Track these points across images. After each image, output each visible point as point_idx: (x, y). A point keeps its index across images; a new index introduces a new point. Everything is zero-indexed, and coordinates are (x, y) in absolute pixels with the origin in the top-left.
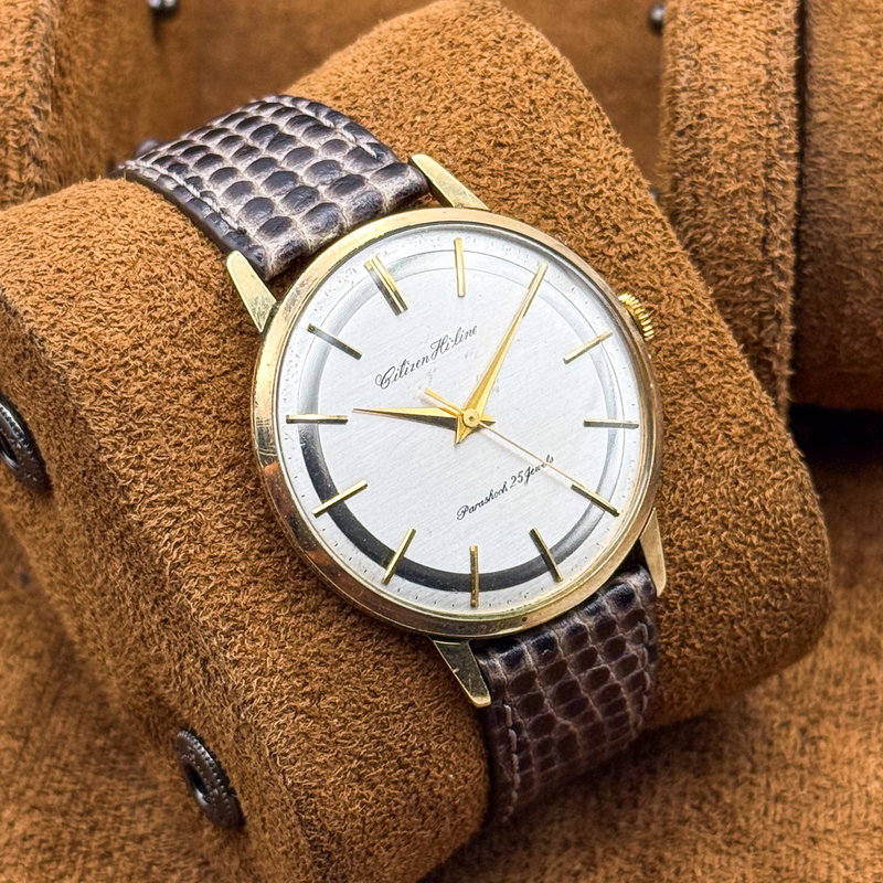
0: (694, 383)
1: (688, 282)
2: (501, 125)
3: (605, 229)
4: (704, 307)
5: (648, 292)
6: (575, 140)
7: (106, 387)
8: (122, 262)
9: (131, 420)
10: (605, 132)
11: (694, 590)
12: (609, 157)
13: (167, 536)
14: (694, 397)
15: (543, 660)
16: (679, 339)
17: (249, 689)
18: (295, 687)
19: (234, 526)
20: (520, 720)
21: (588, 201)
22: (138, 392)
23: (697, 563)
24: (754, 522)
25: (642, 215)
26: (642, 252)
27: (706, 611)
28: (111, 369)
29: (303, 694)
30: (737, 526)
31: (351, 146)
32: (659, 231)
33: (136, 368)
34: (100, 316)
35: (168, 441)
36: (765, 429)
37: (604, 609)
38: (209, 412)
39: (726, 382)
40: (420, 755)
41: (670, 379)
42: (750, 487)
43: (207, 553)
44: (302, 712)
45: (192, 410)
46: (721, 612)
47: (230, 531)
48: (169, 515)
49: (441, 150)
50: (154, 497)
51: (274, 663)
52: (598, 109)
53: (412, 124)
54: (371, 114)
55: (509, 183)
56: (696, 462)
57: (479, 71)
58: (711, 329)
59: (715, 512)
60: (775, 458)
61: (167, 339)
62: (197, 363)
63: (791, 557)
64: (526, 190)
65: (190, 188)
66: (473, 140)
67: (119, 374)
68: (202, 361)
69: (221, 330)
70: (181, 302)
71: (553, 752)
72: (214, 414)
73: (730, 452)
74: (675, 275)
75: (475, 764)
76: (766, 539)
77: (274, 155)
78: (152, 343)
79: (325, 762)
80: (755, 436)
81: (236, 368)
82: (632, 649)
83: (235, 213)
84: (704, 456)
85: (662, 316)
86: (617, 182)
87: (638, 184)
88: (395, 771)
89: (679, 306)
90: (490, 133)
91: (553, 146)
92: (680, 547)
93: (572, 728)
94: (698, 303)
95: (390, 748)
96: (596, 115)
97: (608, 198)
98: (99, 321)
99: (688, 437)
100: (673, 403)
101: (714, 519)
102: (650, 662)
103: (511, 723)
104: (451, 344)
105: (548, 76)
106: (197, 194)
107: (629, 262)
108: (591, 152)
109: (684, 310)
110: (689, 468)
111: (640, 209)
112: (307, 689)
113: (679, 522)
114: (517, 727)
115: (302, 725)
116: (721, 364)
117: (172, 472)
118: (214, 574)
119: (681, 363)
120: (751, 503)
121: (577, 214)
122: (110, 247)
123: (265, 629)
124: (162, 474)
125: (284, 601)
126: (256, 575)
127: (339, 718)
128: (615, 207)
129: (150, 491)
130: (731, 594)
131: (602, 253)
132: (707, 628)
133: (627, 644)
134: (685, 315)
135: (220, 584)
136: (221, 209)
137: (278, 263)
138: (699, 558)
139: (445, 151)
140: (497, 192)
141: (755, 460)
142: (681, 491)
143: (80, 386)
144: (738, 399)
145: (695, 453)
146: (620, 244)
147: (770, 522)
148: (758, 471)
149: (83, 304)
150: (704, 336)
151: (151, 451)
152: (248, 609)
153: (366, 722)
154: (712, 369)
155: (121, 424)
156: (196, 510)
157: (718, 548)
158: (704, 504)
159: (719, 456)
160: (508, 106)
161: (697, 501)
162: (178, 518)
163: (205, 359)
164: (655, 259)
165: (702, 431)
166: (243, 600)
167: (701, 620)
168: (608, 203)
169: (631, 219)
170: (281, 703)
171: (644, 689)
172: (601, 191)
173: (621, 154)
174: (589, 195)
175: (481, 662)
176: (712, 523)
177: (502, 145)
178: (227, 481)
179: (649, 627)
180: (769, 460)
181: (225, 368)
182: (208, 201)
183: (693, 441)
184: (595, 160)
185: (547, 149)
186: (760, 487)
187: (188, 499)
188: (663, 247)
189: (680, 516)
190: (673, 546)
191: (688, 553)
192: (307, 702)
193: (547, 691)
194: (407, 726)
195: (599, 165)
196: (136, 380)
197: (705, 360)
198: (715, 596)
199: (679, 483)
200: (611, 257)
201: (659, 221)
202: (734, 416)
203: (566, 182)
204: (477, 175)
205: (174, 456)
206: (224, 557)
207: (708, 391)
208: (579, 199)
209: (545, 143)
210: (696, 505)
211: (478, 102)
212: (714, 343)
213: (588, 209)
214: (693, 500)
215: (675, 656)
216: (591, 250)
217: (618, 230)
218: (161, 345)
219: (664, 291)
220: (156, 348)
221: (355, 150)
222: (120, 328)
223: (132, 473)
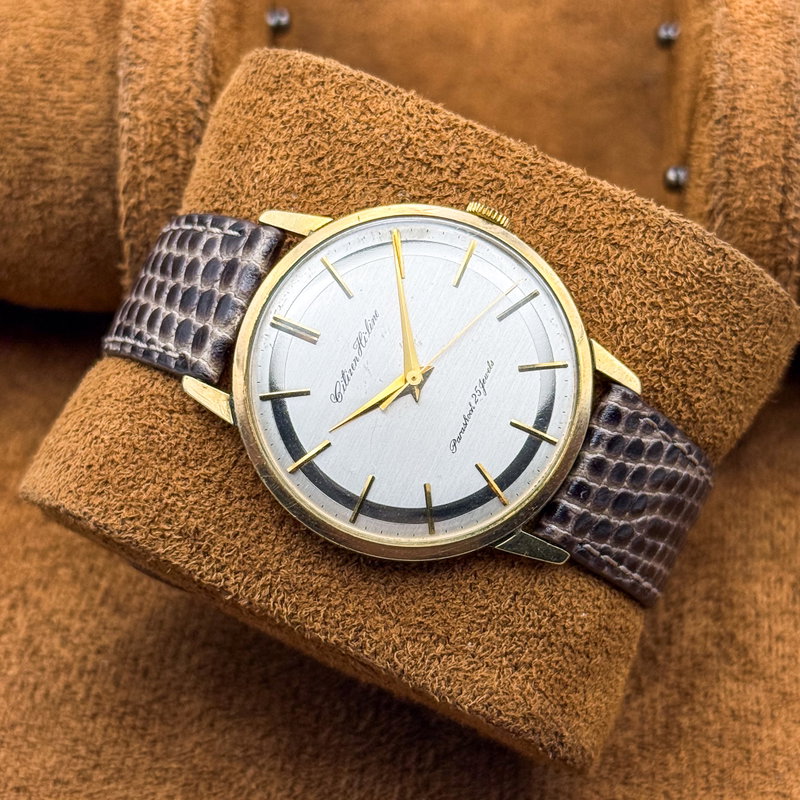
0: (565, 225)
1: (515, 155)
2: (312, 145)
3: (430, 163)
4: (538, 164)
5: (490, 185)
6: (369, 116)
7: (165, 529)
8: (123, 434)
9: (195, 540)
10: (386, 93)
11: (668, 366)
12: (400, 109)
13: (271, 600)
14: (572, 235)
15: (585, 501)
16: (534, 201)
17: (395, 665)
19: (310, 563)
20: (603, 546)
21: (405, 153)
22: (187, 518)
23: (656, 347)
24: (678, 289)
25: (451, 133)
26: (467, 160)
27: (689, 372)
28: (159, 516)
29: (434, 643)
30: (667, 301)
31: (220, 238)
32: (471, 134)
33: (174, 504)
34: (131, 483)
35: (228, 536)
36: (641, 217)
37: (604, 435)
38: (242, 498)
39: (590, 206)
40: (549, 620)
41: (545, 236)
42: (657, 267)
43: (306, 594)
44: (442, 655)
45: (230, 505)
46: (701, 364)
47: (310, 567)
48: (264, 586)
49: (283, 193)
50: (245, 581)
51: (400, 635)
52: (371, 81)
53: (254, 187)
55: (343, 183)
56: (604, 280)
58: (554, 175)
59: (643, 304)
60: (661, 233)
61: (182, 468)
62: (213, 470)
63: (724, 290)
64: (358, 178)
65: (139, 344)
66: (299, 170)
67: (167, 516)
68: (214, 466)
70: (176, 434)
71: (649, 541)
72: (246, 496)
73: (624, 255)
74: (502, 157)
75: (596, 593)
76: (696, 293)
77: (177, 281)
78: (174, 478)
79: (482, 676)
80: (636, 228)
81: (241, 454)
82: (649, 441)
83: (172, 346)
84: (607, 271)
85: (511, 195)
86: (417, 122)
87: (434, 112)
88: (538, 644)
89: (519, 177)
90: (307, 156)
91: (356, 133)
92: (633, 347)
93: (649, 518)
94: (532, 164)
95: (522, 633)
96: (373, 86)
97: (418, 140)
98: (132, 487)
99: (587, 267)
100: (560, 251)
101: (645, 309)
102: (671, 436)
103: (598, 553)
104: (367, 336)
105: (323, 83)
106: (145, 346)
107: (464, 173)
108: (385, 115)
109: (525, 178)
110: (602, 288)
111: (447, 129)
112: (434, 637)
113: (621, 331)
114: (603, 551)
115: (448, 664)
116: (577, 196)
117: (244, 556)
118: (320, 605)
119: (547, 218)
120: (666, 278)
121: (404, 168)
123: (379, 618)
124: (239, 562)
127: (471, 641)
128: (427, 143)
129: (240, 578)
130: (699, 347)
131: (439, 182)
132: (700, 381)
133: (643, 440)
134: (527, 181)
136: (163, 348)
137: (216, 365)
139: (286, 192)
141: (648, 245)
142: (607, 308)
143: (148, 541)
144: (606, 211)
145: (598, 274)
146: (448, 166)
147: (689, 279)
148: (655, 251)
150: (551, 186)
151: (222, 551)
152: (357, 612)
153: (493, 628)
154: (572, 205)
155: (191, 547)
156: (278, 570)
157: (663, 326)
158: (631, 305)
159: (618, 263)
160: (309, 126)
161: (624, 306)
162: (271, 585)
163: (216, 464)
164: (480, 157)
165: (593, 255)
166: (350, 609)
167: (691, 379)
168: (420, 144)
169: (445, 142)
170: (423, 660)
171: (684, 453)
172: (410, 139)
173: (408, 100)
174: (403, 149)
176: (646, 313)
178: (285, 536)
179: (652, 417)
180: (658, 238)
181: (233, 459)
182: (152, 347)
183: (592, 267)
184: (391, 119)
185: (353, 138)
186: (665, 262)
187: (268, 567)
188: (480, 144)
189: (619, 326)
190: (629, 349)
191: (643, 346)
192: (441, 646)
193: (606, 514)
194: (524, 610)
195: (397, 120)
196: (180, 511)
197: (563, 202)
198: (688, 358)
199: (602, 304)
200: (447, 180)
201: (466, 126)
202: (611, 226)
203: (380, 151)
204: (317, 194)
205: (238, 544)
206: (317, 588)
207: (580, 223)
208: (398, 157)
209: (349, 134)
210: (625, 309)
211: (288, 139)
212: (562, 185)
213: (408, 159)
214: (620, 308)
215: (691, 416)
216: (430, 185)
217: (440, 157)
218: (181, 475)
219: (501, 176)
220: (178, 479)
221: (223, 238)
222: (148, 482)
223: (220, 574)
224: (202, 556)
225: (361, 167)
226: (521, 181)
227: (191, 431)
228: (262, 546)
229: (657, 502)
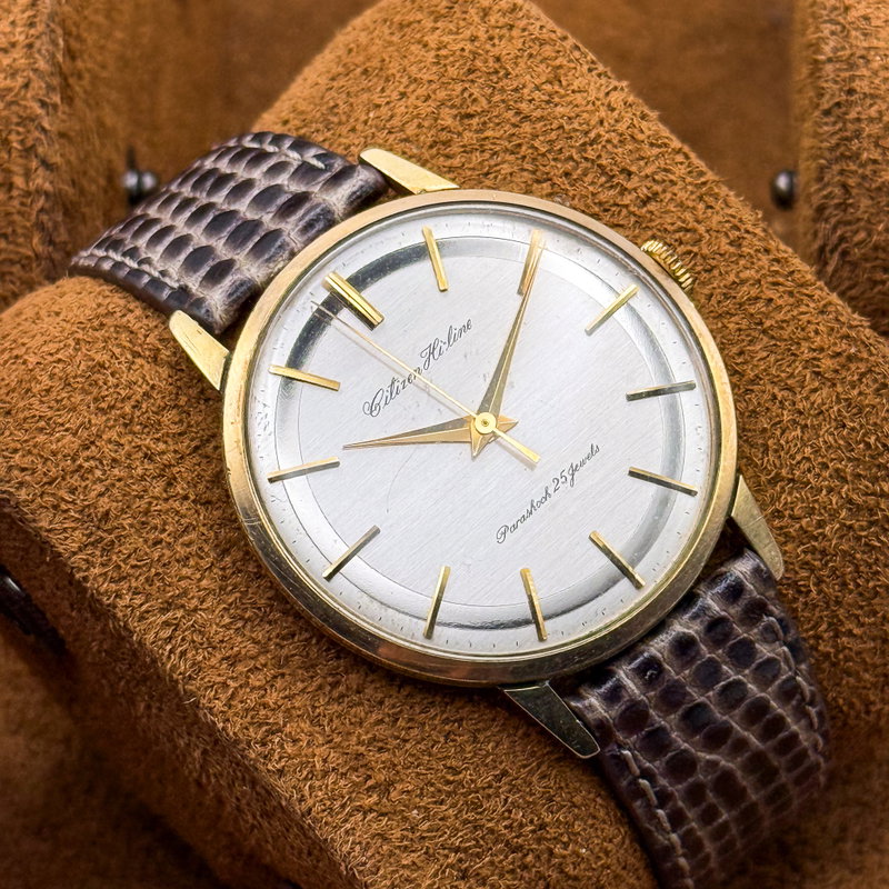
0: (761, 323)
1: (730, 211)
2: (466, 95)
3: (613, 176)
4: (755, 235)
5: (681, 234)
6: (557, 88)
7: (63, 499)
8: (59, 361)
9: (99, 528)
10: (590, 70)
11: (826, 564)
12: (601, 95)
13: (169, 647)
14: (765, 339)
15: (649, 684)
16: (732, 278)
17: (302, 799)
18: (355, 784)
19: (242, 618)
20: (648, 764)
21: (585, 151)
22: (101, 495)
23: (820, 531)
24: (879, 466)
25: (656, 151)
26: (664, 191)
28: (64, 479)
29: (368, 790)
30: (859, 476)
31: (295, 164)
32: (681, 163)
33: (91, 470)
34: (42, 424)
35: (146, 541)
36: (865, 355)
37: (709, 608)
38: (186, 498)
39: (802, 313)
40: (533, 832)
41: (731, 326)
42: (861, 426)
43: (219, 656)
44: (371, 810)
45: (166, 500)
46: (871, 584)
47: (240, 624)
48: (166, 624)
49: (402, 141)
50: (144, 608)
51: (325, 761)
52: (577, 48)
53: (366, 122)
54: (321, 126)
55: (487, 155)
56: (785, 413)
57: (433, 45)
58: (771, 257)
59: (825, 466)
61: (121, 429)
62: (162, 446)
64: (512, 158)
65: (128, 261)
66: (436, 120)
67: (75, 481)
68: (166, 442)
69: (182, 403)
70: (131, 384)
71: (711, 796)
72: (192, 497)
73: (825, 392)
74: (711, 207)
75: (610, 831)
77: (214, 199)
78: (104, 437)
79: (414, 863)
80: (853, 366)
81: (208, 441)
82: (765, 651)
83: (174, 272)
84: (794, 404)
85: (704, 257)
86: (617, 121)
87: (643, 117)
88: (506, 857)
89: (724, 240)
90: (453, 106)
91: (530, 101)
92: (791, 517)
93: (723, 763)
94: (747, 232)
95: (491, 831)
96: (577, 54)
97: (608, 141)
98: (41, 430)
99: (769, 387)
100: (741, 353)
101: (826, 474)
102: (798, 662)
103: (638, 772)
104: (445, 347)
105: (511, 27)
106: (135, 266)
107: (652, 206)
108: (578, 95)
109: (731, 244)
110: (780, 422)
111: (652, 145)
112: (370, 783)
113: (783, 488)
114: (646, 774)
115: (375, 826)
116: (791, 294)
117: (157, 574)
118: (232, 678)
119: (741, 305)
120: (868, 445)
121: (576, 169)
122: (45, 349)
123: (306, 726)
124: (147, 579)
125: (320, 687)
126: (280, 667)
127: (418, 808)
128: (620, 150)
129: (138, 602)
130: (877, 559)
131: (616, 205)
132: (861, 607)
133: (757, 645)
134: (732, 249)
135: (241, 686)
136: (161, 272)
138: (821, 524)
139: (406, 140)
140: (473, 169)
141: (860, 393)
142: (776, 451)
143: (33, 506)
144: (821, 328)
145: (781, 402)
146: (635, 189)
148: (867, 406)
149: (21, 416)
150: (761, 268)
151: (129, 557)
152: (280, 707)
153: (453, 806)
154: (780, 302)
155: (89, 536)
156: (195, 610)
157: (841, 507)
158: (808, 459)
159: (812, 399)
160: (470, 71)
161: (798, 458)
162: (177, 625)
163: (170, 440)
164: (682, 195)
165: (783, 375)
166: (271, 699)
167: (849, 598)
168: (609, 146)
169: (643, 158)
170: (343, 806)
171: (803, 699)
172: (599, 136)
173: (615, 89)
174: (584, 144)
175: (573, 704)
176: (825, 479)
177: (470, 116)
178: (223, 569)
179: (780, 621)
180: (878, 390)
181: (194, 444)
182: (145, 267)
183: (776, 390)
184: (584, 103)
185: (524, 106)
186: (875, 424)
187: (183, 601)
188: (689, 179)
189: (782, 480)
190: (784, 517)
191: (804, 522)
192: (375, 798)
193: (669, 722)
194: (506, 800)
195: (590, 107)
196: (94, 483)
197: (770, 294)
198: (857, 567)
199: (770, 442)
200: (627, 206)
201: (679, 151)
202: (822, 350)
203: (553, 135)
204: (448, 156)
205: (156, 556)
206: (239, 652)
207: (782, 328)
208: (574, 151)
209: (521, 99)
210: (799, 463)
211: (435, 78)
212: (777, 272)
213: (586, 159)
215: (832, 650)
216: (600, 204)
217: (630, 174)
218: (115, 437)
219: (701, 229)
220: (110, 441)
221: (300, 167)
222: (67, 430)
223: (113, 586)
224: (98, 553)
225: (520, 145)
226: (725, 247)
227: (153, 387)
228: (185, 571)
229: (741, 744)
